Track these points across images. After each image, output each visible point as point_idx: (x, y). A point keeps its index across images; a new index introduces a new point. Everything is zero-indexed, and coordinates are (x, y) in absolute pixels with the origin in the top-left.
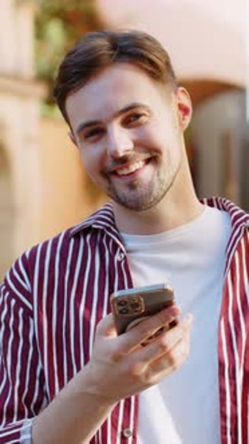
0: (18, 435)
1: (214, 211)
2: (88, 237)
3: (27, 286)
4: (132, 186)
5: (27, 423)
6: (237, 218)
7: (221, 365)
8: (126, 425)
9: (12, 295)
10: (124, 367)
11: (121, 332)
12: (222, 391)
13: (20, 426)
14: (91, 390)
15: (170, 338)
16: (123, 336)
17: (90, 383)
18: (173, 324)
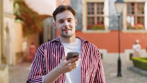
0: (41, 78)
1: (78, 39)
2: (55, 43)
3: (43, 51)
4: (67, 33)
5: (43, 76)
6: (82, 40)
7: (82, 68)
8: (63, 78)
9: (40, 52)
10: (67, 67)
11: (67, 60)
12: (82, 73)
13: (42, 77)
14: (59, 71)
15: (76, 62)
16: (67, 61)
17: (59, 69)
18: (77, 60)
